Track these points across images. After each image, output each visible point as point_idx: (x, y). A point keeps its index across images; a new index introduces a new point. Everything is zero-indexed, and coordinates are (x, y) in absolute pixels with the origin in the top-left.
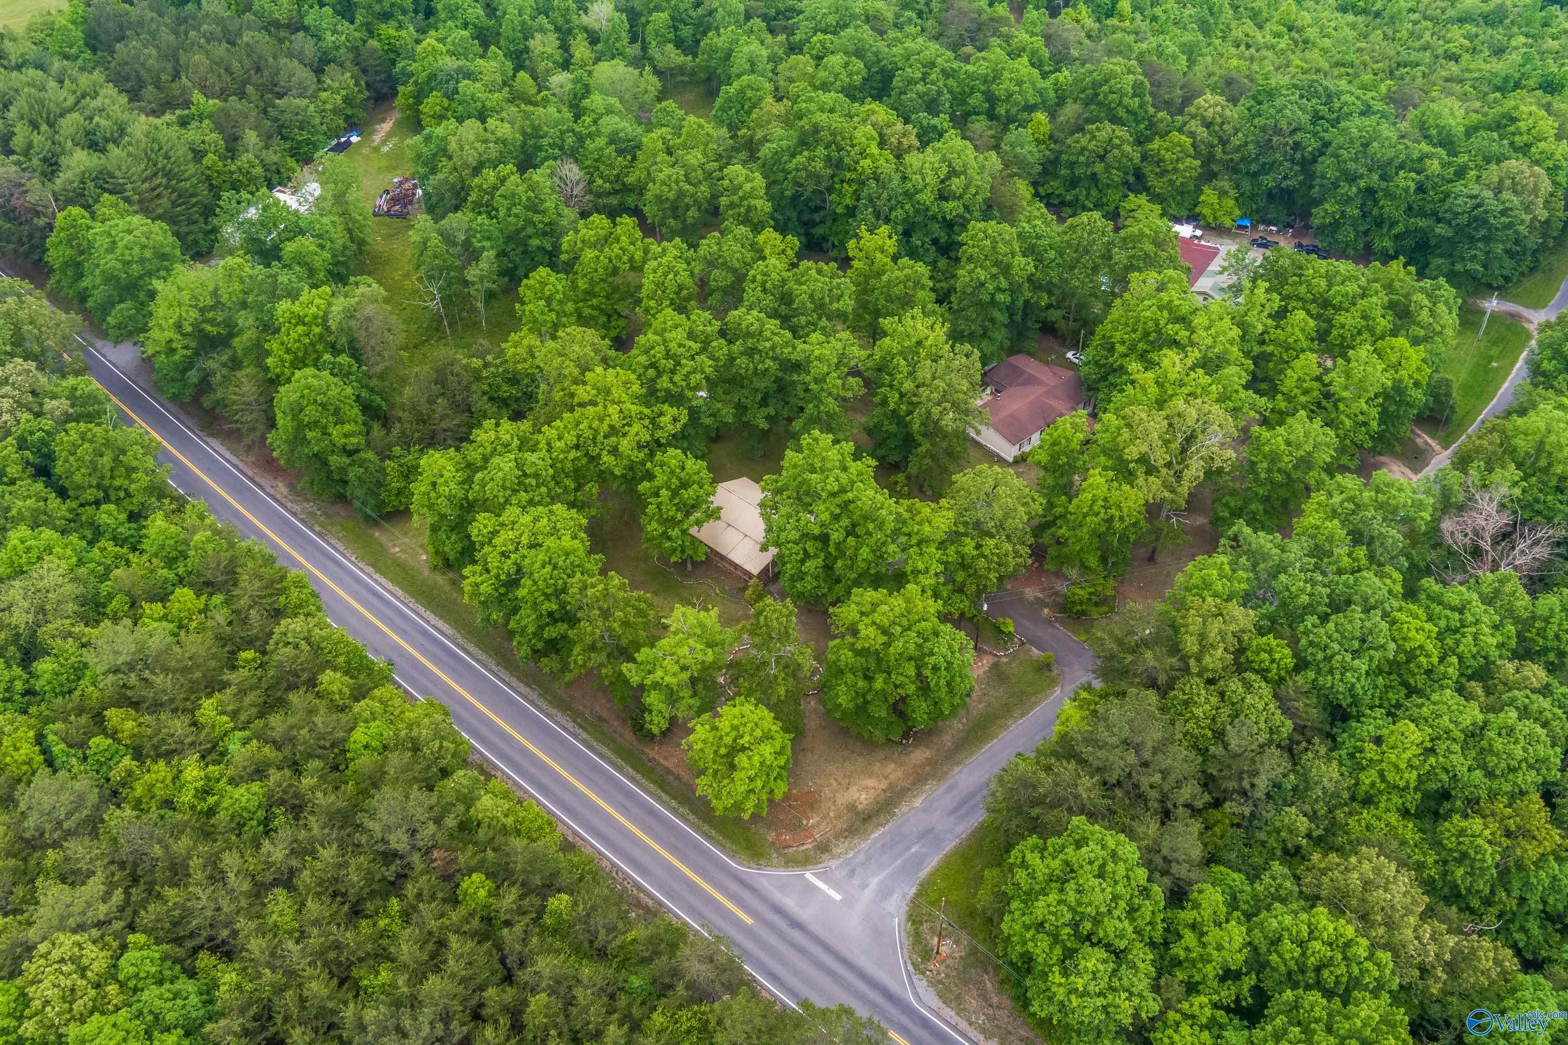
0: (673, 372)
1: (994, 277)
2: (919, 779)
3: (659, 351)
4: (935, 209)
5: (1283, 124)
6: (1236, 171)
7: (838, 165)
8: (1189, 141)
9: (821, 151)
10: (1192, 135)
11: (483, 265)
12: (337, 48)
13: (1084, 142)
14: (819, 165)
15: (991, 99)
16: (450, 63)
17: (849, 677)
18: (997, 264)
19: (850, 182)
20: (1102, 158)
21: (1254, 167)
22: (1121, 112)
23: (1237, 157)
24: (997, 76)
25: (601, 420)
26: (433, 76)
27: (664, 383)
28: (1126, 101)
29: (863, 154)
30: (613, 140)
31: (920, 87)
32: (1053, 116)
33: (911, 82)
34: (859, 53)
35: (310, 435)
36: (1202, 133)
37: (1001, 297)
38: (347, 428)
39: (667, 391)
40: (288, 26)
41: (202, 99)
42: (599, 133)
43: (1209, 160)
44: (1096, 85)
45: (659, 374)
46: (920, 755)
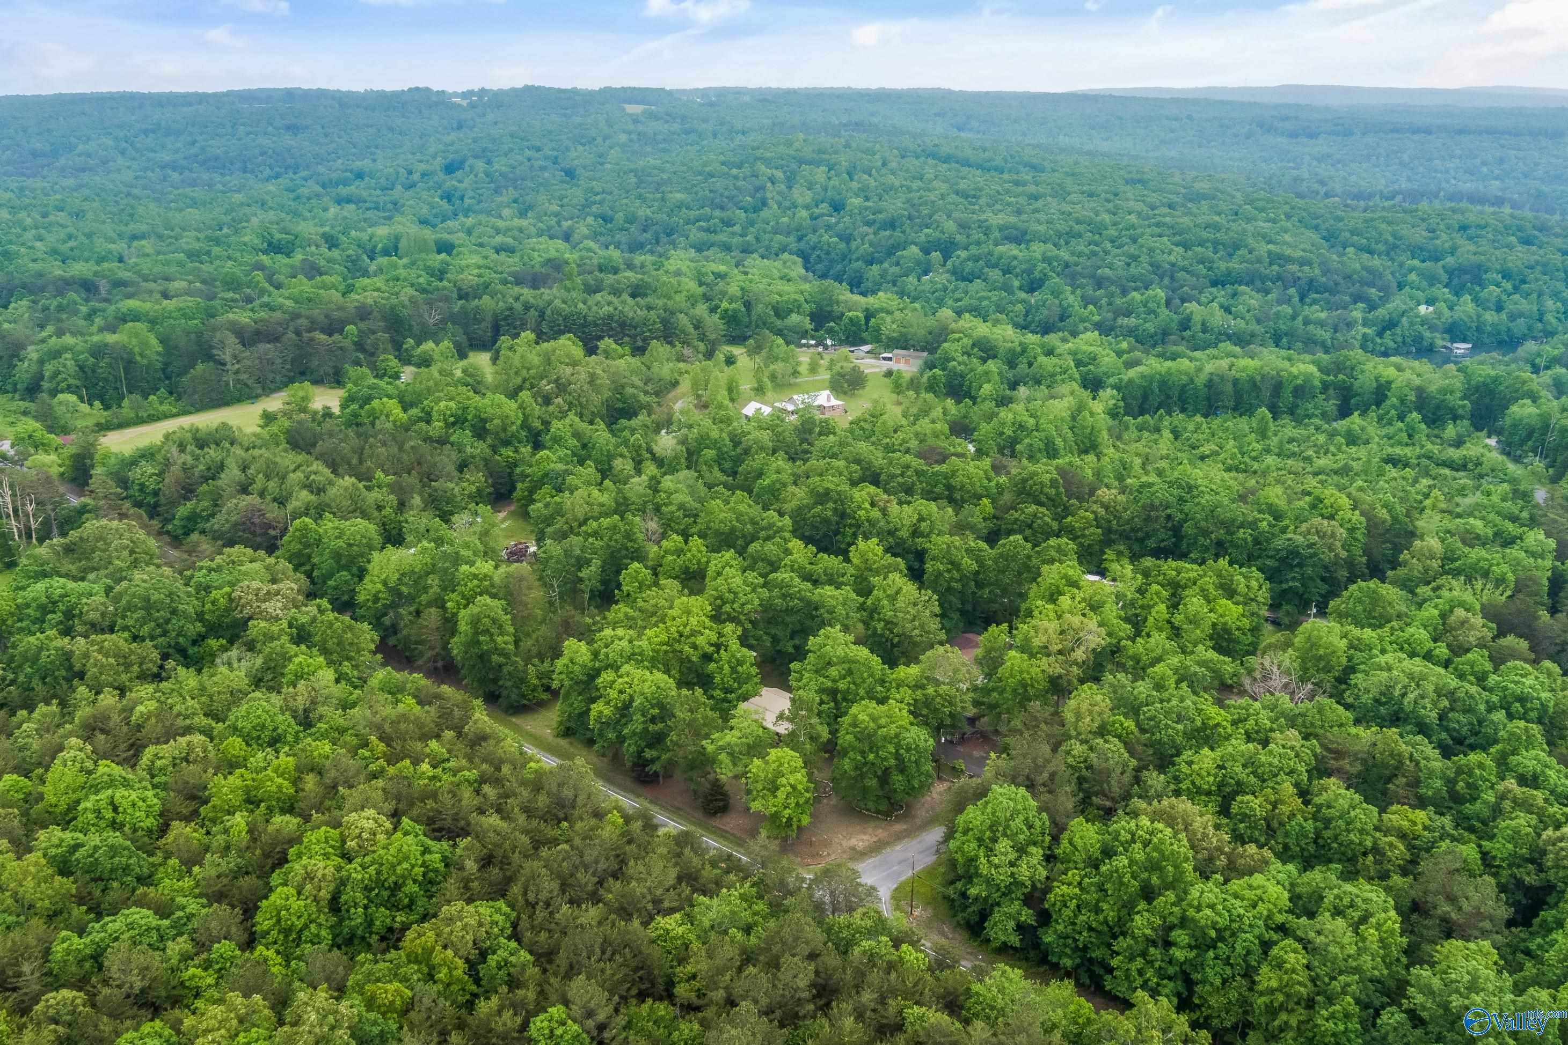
0: (733, 602)
1: (949, 571)
2: (899, 837)
3: (724, 588)
4: (910, 542)
5: (1157, 502)
6: (1128, 538)
7: (843, 515)
8: (1092, 516)
9: (831, 505)
10: (1094, 513)
11: (593, 568)
12: (473, 457)
13: (1016, 515)
14: (829, 513)
15: (949, 488)
16: (560, 467)
17: (851, 754)
18: (952, 563)
19: (851, 526)
20: (1030, 526)
21: (1140, 534)
22: (1043, 498)
23: (1127, 527)
24: (954, 473)
25: (685, 626)
26: (546, 475)
27: (727, 608)
28: (1046, 490)
29: (860, 508)
30: (681, 507)
31: (900, 479)
32: (994, 502)
33: (894, 476)
34: (858, 461)
35: (482, 638)
36: (1102, 511)
37: (954, 585)
38: (506, 638)
39: (728, 614)
40: (438, 442)
41: (382, 475)
42: (671, 504)
43: (1108, 531)
44: (1024, 481)
45: (724, 603)
46: (899, 827)
